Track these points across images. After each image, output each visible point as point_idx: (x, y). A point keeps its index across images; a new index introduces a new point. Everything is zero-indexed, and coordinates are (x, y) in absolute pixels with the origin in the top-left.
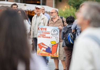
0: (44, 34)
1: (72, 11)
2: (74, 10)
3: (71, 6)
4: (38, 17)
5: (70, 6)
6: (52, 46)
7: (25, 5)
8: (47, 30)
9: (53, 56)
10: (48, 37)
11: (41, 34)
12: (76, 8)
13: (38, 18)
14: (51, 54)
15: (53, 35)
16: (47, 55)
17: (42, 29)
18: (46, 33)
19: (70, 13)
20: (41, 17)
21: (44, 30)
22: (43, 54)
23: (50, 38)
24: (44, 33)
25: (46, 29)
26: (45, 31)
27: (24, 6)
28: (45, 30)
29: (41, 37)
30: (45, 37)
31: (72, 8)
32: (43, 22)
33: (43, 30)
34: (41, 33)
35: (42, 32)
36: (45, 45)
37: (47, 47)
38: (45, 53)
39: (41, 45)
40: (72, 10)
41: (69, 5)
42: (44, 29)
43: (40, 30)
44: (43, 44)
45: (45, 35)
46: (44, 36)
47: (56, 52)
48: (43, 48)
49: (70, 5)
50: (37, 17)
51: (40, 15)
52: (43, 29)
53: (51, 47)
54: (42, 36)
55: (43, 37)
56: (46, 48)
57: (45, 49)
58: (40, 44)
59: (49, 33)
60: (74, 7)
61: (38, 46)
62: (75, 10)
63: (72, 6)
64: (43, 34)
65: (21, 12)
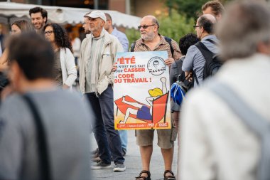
0: (130, 73)
1: (178, 23)
2: (181, 19)
3: (173, 10)
4: (97, 40)
5: (170, 10)
6: (153, 101)
7: (60, 10)
8: (136, 60)
9: (158, 127)
10: (141, 80)
11: (122, 73)
12: (185, 15)
13: (98, 43)
14: (152, 122)
15: (155, 73)
16: (142, 126)
17: (121, 60)
18: (133, 71)
19: (170, 27)
20: (103, 41)
21: (128, 63)
22: (131, 124)
23: (145, 80)
24: (129, 70)
25: (133, 60)
26: (132, 65)
27: (57, 13)
28: (132, 63)
29: (123, 81)
30: (133, 81)
31: (176, 15)
32: (109, 53)
33: (126, 64)
34: (122, 71)
35: (123, 69)
36: (134, 101)
37: (140, 106)
38: (135, 122)
39: (124, 101)
40: (175, 20)
41: (167, 9)
42: (127, 59)
43: (119, 64)
44: (128, 98)
45: (132, 76)
46: (130, 79)
47: (165, 116)
48: (130, 111)
49: (171, 7)
50: (94, 41)
51: (102, 35)
52: (125, 61)
53: (149, 104)
54: (125, 80)
55: (129, 81)
56: (139, 109)
57: (135, 112)
58: (121, 99)
59: (143, 70)
60: (180, 11)
61: (115, 107)
62: (184, 18)
63: (176, 9)
64: (126, 73)
65: (54, 28)
